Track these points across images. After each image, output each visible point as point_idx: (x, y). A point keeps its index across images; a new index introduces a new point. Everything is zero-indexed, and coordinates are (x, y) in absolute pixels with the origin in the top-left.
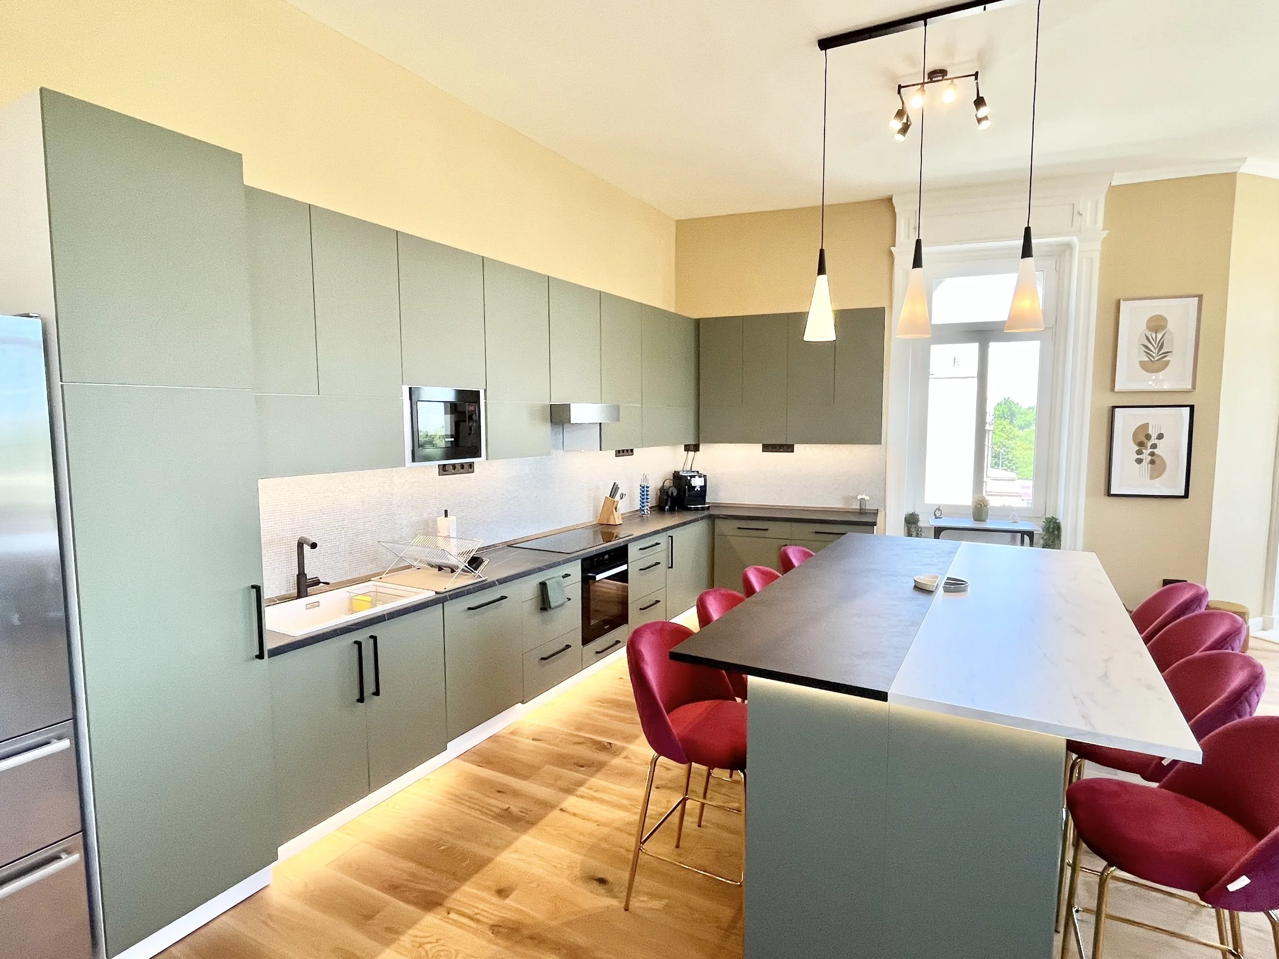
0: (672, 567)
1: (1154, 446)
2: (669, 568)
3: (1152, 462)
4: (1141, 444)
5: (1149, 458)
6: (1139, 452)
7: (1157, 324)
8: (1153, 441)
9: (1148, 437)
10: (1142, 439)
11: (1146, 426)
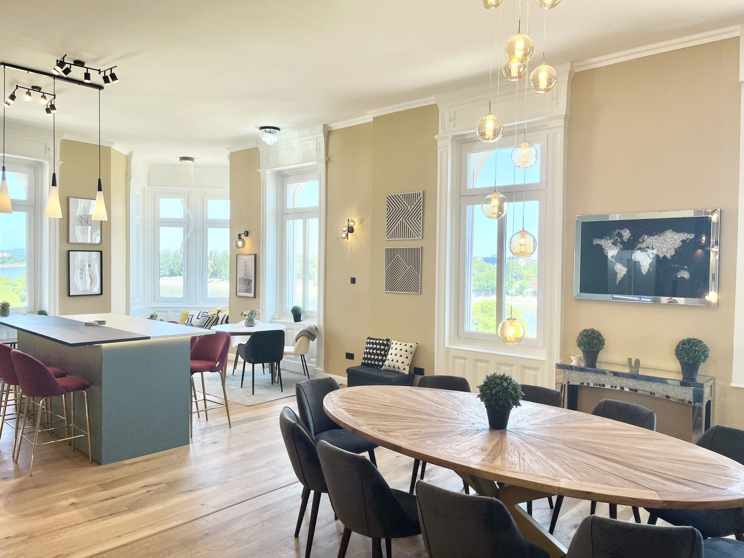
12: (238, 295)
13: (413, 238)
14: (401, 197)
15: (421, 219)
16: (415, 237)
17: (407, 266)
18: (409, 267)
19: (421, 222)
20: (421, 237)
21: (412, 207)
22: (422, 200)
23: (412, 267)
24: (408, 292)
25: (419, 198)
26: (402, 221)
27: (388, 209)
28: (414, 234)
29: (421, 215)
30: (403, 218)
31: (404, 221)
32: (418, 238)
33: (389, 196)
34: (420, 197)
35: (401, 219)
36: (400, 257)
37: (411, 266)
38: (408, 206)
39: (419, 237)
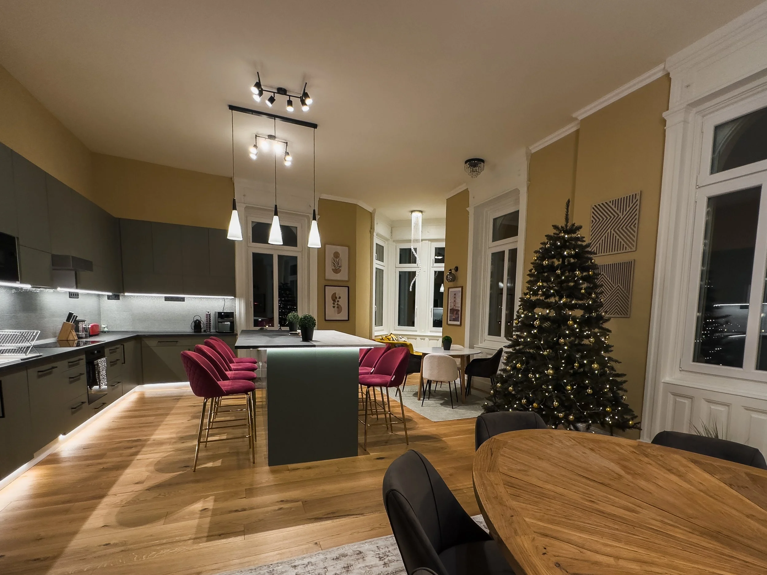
0: (124, 363)
1: (338, 301)
2: (123, 363)
3: (338, 307)
4: (334, 301)
5: (337, 306)
6: (334, 304)
7: (336, 255)
8: (338, 299)
9: (336, 298)
10: (334, 298)
11: (335, 293)
12: (448, 323)
13: (624, 251)
14: (611, 204)
15: (636, 226)
16: (626, 249)
17: (614, 285)
18: (616, 286)
19: (636, 230)
20: (634, 249)
21: (625, 213)
22: (638, 202)
23: (620, 285)
24: (614, 315)
25: (634, 201)
26: (611, 232)
27: (593, 221)
28: (625, 245)
29: (636, 221)
30: (611, 229)
31: (613, 232)
32: (630, 250)
33: (595, 206)
34: (636, 199)
35: (609, 231)
36: (605, 275)
37: (618, 284)
38: (619, 214)
39: (631, 248)
